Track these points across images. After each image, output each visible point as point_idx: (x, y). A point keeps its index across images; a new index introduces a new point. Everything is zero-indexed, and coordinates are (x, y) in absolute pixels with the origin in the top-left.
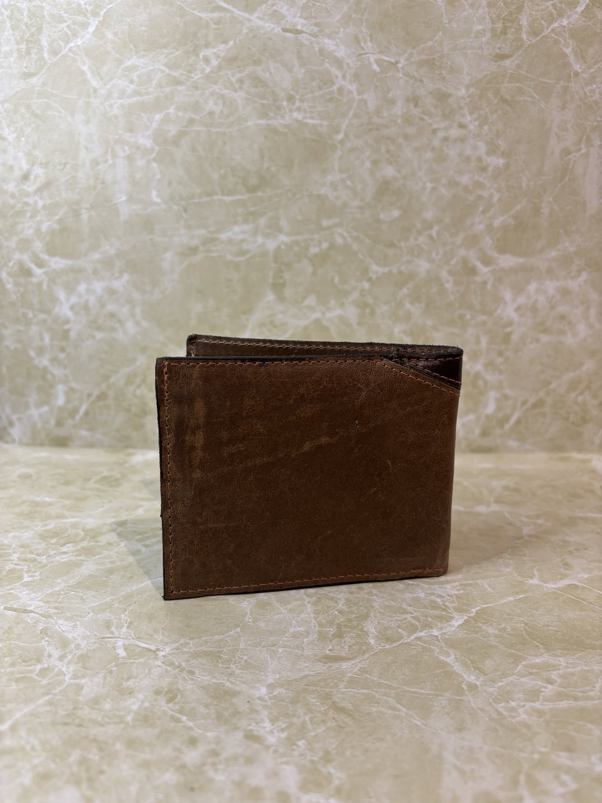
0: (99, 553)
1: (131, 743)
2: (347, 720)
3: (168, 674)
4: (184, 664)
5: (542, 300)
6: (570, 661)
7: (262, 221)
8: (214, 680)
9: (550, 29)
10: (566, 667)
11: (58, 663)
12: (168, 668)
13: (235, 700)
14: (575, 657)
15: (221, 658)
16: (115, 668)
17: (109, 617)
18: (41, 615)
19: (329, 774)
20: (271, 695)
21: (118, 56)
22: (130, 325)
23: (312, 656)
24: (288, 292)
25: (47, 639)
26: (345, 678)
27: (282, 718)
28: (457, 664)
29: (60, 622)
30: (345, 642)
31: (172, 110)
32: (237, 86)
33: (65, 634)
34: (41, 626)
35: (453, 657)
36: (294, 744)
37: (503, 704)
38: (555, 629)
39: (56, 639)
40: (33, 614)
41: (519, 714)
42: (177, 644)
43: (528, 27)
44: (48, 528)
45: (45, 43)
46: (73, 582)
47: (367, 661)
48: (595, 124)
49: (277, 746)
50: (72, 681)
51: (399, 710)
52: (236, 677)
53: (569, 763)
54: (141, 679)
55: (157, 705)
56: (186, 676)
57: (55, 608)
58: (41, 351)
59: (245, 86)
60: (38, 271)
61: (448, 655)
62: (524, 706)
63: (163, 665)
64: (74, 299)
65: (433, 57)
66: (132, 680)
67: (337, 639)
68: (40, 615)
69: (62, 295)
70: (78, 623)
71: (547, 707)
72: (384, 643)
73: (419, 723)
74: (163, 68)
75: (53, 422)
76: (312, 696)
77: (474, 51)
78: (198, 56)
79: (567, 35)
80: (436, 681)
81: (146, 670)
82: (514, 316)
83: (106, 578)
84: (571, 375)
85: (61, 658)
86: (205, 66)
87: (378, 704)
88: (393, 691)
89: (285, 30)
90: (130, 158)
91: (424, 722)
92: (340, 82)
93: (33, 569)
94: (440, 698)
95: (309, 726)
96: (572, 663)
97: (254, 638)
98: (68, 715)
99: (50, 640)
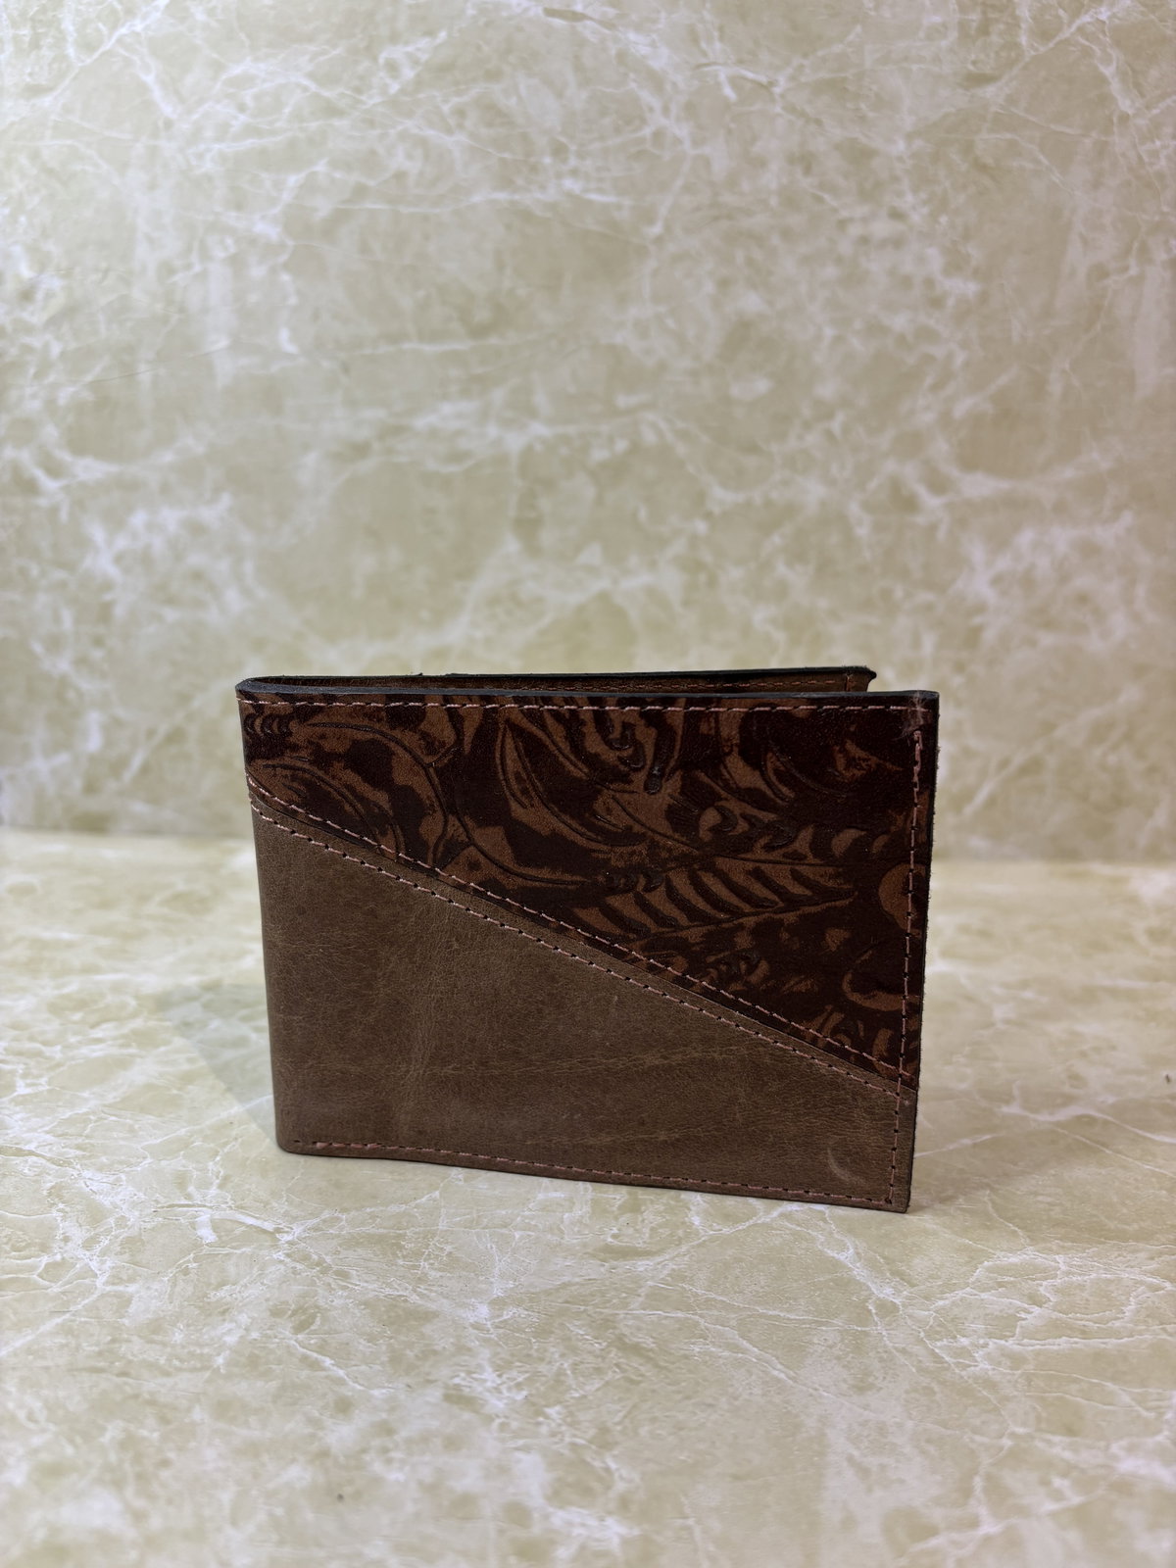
0: (167, 1043)
1: (223, 1409)
2: (642, 1368)
3: (298, 1276)
4: (328, 1259)
5: (1043, 564)
6: (1077, 1261)
7: (498, 395)
8: (387, 1289)
9: (1074, 28)
10: (1068, 1273)
11: (81, 1253)
12: (299, 1266)
13: (428, 1329)
14: (1085, 1254)
15: (401, 1248)
16: (195, 1265)
17: (184, 1166)
18: (50, 1160)
19: (607, 1470)
20: (497, 1321)
21: (215, 56)
22: (232, 597)
23: (577, 1248)
24: (547, 537)
25: (61, 1206)
26: (643, 1289)
27: (518, 1364)
28: (858, 1265)
29: (87, 1174)
30: (643, 1221)
31: (321, 167)
32: (452, 122)
33: (97, 1197)
34: (49, 1182)
35: (852, 1251)
36: (539, 1413)
37: (945, 1342)
38: (1049, 1200)
39: (79, 1207)
40: (35, 1158)
41: (976, 1361)
42: (315, 1221)
43: (1030, 20)
44: (66, 991)
45: (68, 25)
46: (115, 1098)
47: (686, 1258)
48: (1157, 218)
49: (506, 1417)
50: (109, 1288)
51: (744, 1351)
52: (429, 1285)
53: (1067, 1455)
54: (245, 1286)
55: (276, 1337)
56: (331, 1281)
57: (78, 1147)
58: (54, 644)
59: (468, 123)
60: (49, 484)
61: (843, 1248)
62: (986, 1345)
63: (288, 1260)
64: (122, 542)
65: (843, 75)
66: (225, 1288)
67: (628, 1215)
68: (48, 1160)
69: (98, 533)
70: (123, 1177)
71: (1031, 1348)
72: (718, 1224)
73: (782, 1376)
74: (306, 82)
75: (78, 783)
76: (577, 1323)
77: (923, 66)
78: (375, 59)
79: (1108, 39)
80: (819, 1296)
81: (255, 1269)
82: (989, 595)
83: (179, 1089)
84: (1095, 713)
85: (88, 1244)
86: (388, 81)
87: (705, 1339)
88: (733, 1316)
89: (550, 12)
90: (236, 262)
91: (791, 1373)
92: (658, 120)
93: (35, 1072)
94: (824, 1328)
95: (571, 1381)
96: (1080, 1266)
97: (468, 1211)
98: (100, 1353)
99: (68, 1209)
